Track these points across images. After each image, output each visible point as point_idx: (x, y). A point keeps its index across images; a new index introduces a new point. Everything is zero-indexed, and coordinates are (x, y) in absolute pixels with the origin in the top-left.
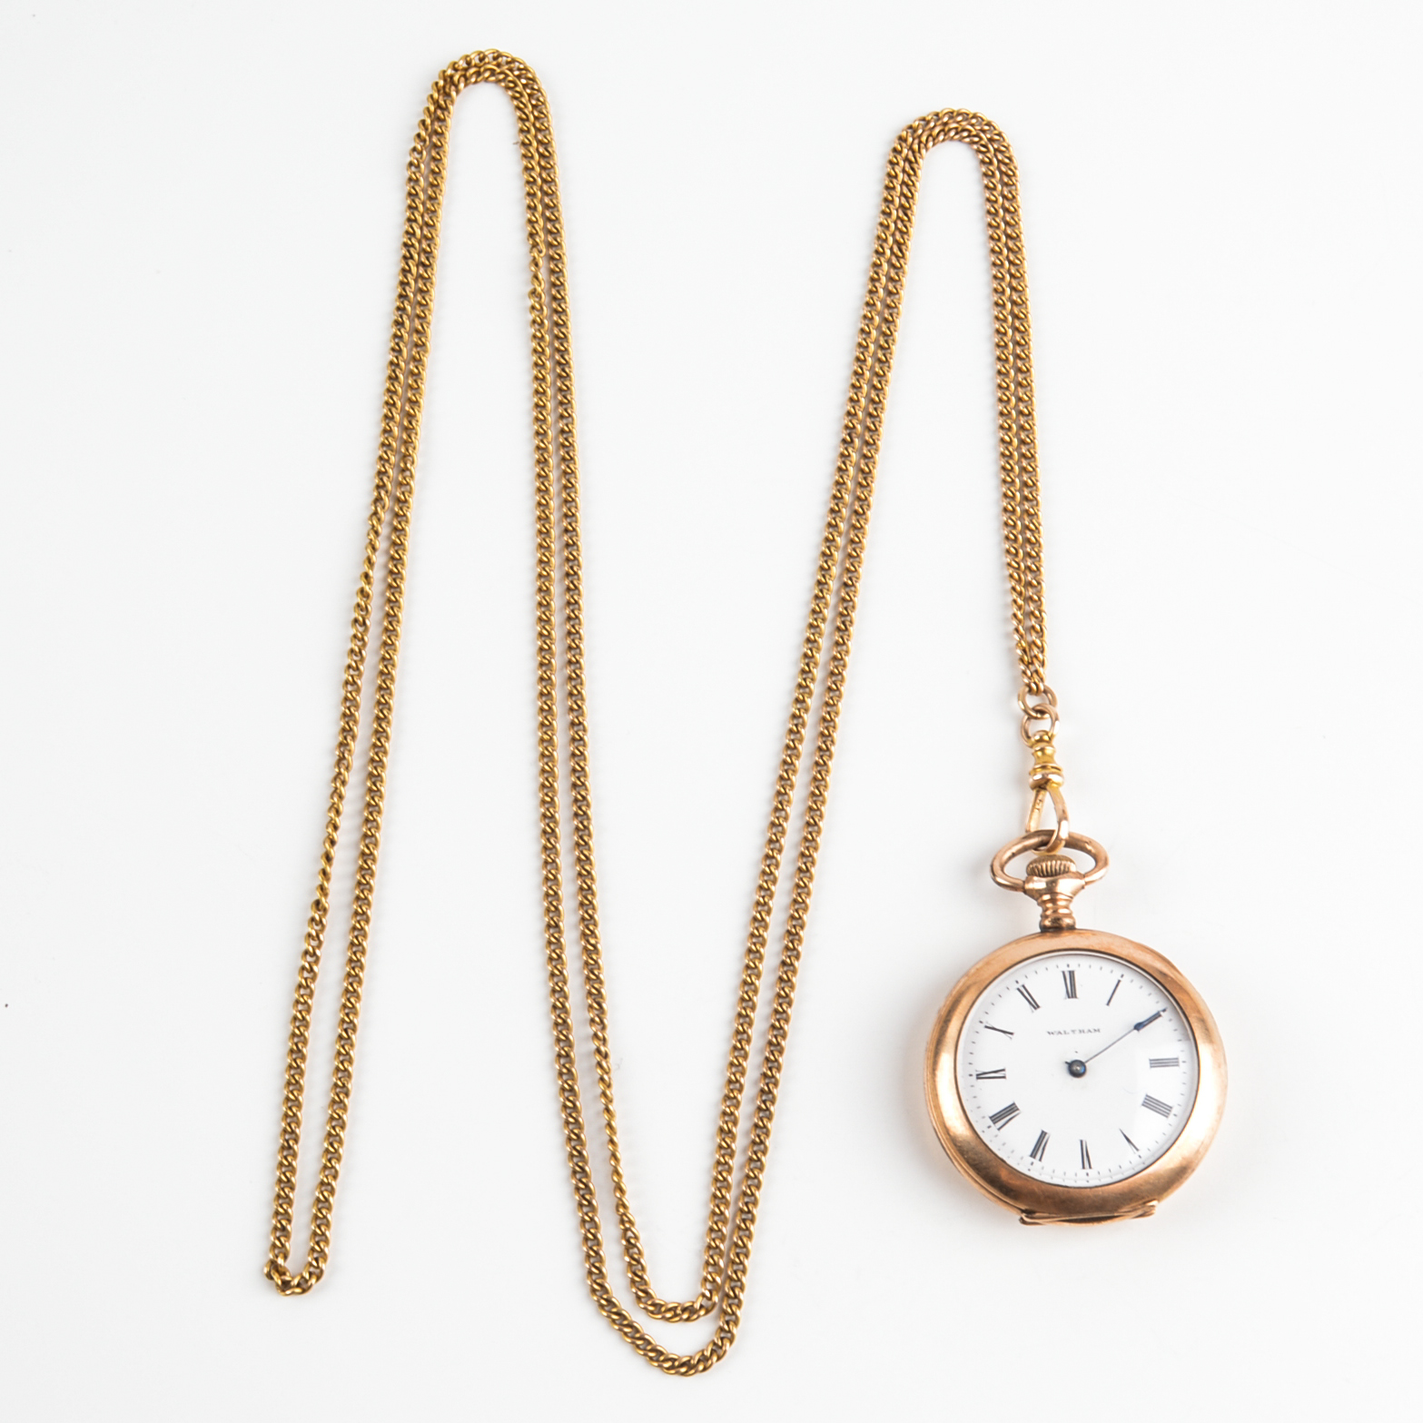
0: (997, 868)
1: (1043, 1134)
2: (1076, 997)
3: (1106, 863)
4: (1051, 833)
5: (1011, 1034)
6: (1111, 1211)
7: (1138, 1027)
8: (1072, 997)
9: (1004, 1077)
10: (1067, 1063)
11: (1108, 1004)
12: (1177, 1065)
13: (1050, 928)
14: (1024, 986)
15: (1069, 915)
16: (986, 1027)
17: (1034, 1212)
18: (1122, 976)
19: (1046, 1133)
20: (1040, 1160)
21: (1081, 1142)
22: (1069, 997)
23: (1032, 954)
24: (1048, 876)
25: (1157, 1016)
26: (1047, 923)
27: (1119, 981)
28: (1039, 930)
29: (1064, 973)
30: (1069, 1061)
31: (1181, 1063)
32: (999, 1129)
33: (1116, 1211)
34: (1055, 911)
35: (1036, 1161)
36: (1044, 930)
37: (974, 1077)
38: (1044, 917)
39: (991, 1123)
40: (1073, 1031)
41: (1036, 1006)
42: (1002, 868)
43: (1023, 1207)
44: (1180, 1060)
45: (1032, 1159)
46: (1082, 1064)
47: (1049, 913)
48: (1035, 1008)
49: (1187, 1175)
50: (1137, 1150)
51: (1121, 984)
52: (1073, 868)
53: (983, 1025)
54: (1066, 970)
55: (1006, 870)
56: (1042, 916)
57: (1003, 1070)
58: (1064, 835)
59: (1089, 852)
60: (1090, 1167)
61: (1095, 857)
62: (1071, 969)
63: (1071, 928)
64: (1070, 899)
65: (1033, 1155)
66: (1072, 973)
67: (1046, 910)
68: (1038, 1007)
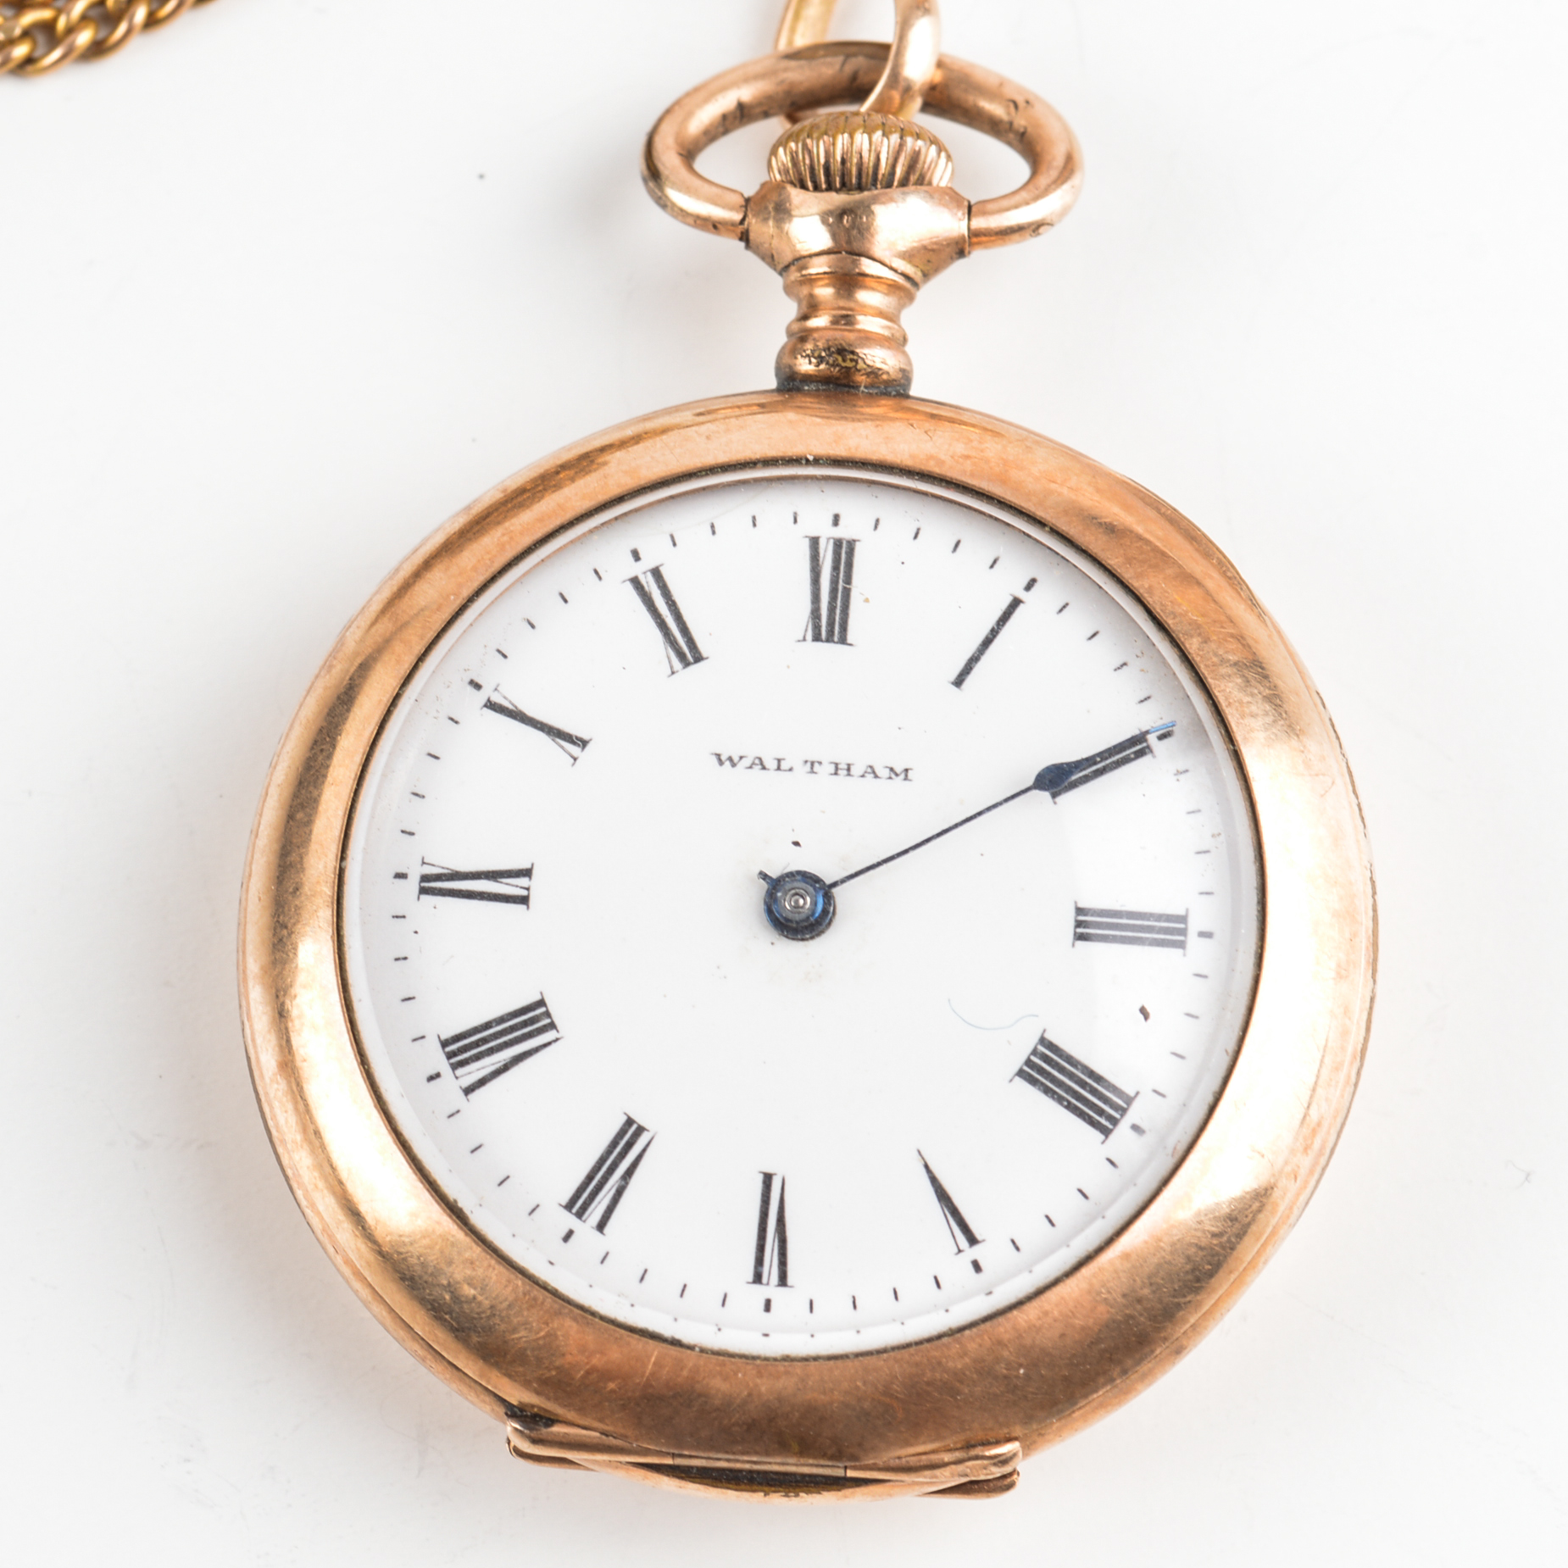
0: (669, 159)
1: (630, 1133)
2: (843, 640)
3: (1069, 168)
4: (879, 52)
5: (583, 743)
6: (838, 1456)
7: (1056, 779)
8: (829, 639)
9: (524, 900)
10: (764, 876)
11: (959, 682)
12: (1181, 945)
13: (807, 378)
14: (656, 573)
15: (898, 342)
16: (491, 706)
17: (551, 1421)
18: (1030, 585)
19: (641, 1130)
20: (601, 1226)
21: (768, 1179)
22: (817, 638)
23: (723, 458)
24: (845, 187)
25: (1133, 748)
26: (805, 366)
27: (1016, 603)
28: (773, 383)
29: (814, 542)
30: (774, 873)
31: (1192, 939)
32: (468, 1091)
33: (854, 1459)
34: (845, 319)
35: (585, 1229)
36: (791, 384)
37: (413, 883)
38: (800, 337)
39: (443, 1065)
40: (812, 765)
41: (687, 652)
42: (689, 154)
43: (517, 1395)
44: (1194, 926)
45: (570, 1220)
46: (825, 890)
47: (820, 321)
48: (686, 664)
49: (1145, 1367)
50: (973, 1240)
51: (1020, 611)
52: (941, 175)
53: (481, 697)
54: (827, 533)
55: (702, 163)
56: (790, 333)
57: (527, 873)
58: (918, 68)
59: (994, 127)
60: (783, 1280)
61: (1028, 145)
62: (842, 532)
63: (894, 389)
64: (904, 290)
65: (578, 1204)
66: (845, 551)
67: (811, 308)
68: (698, 658)
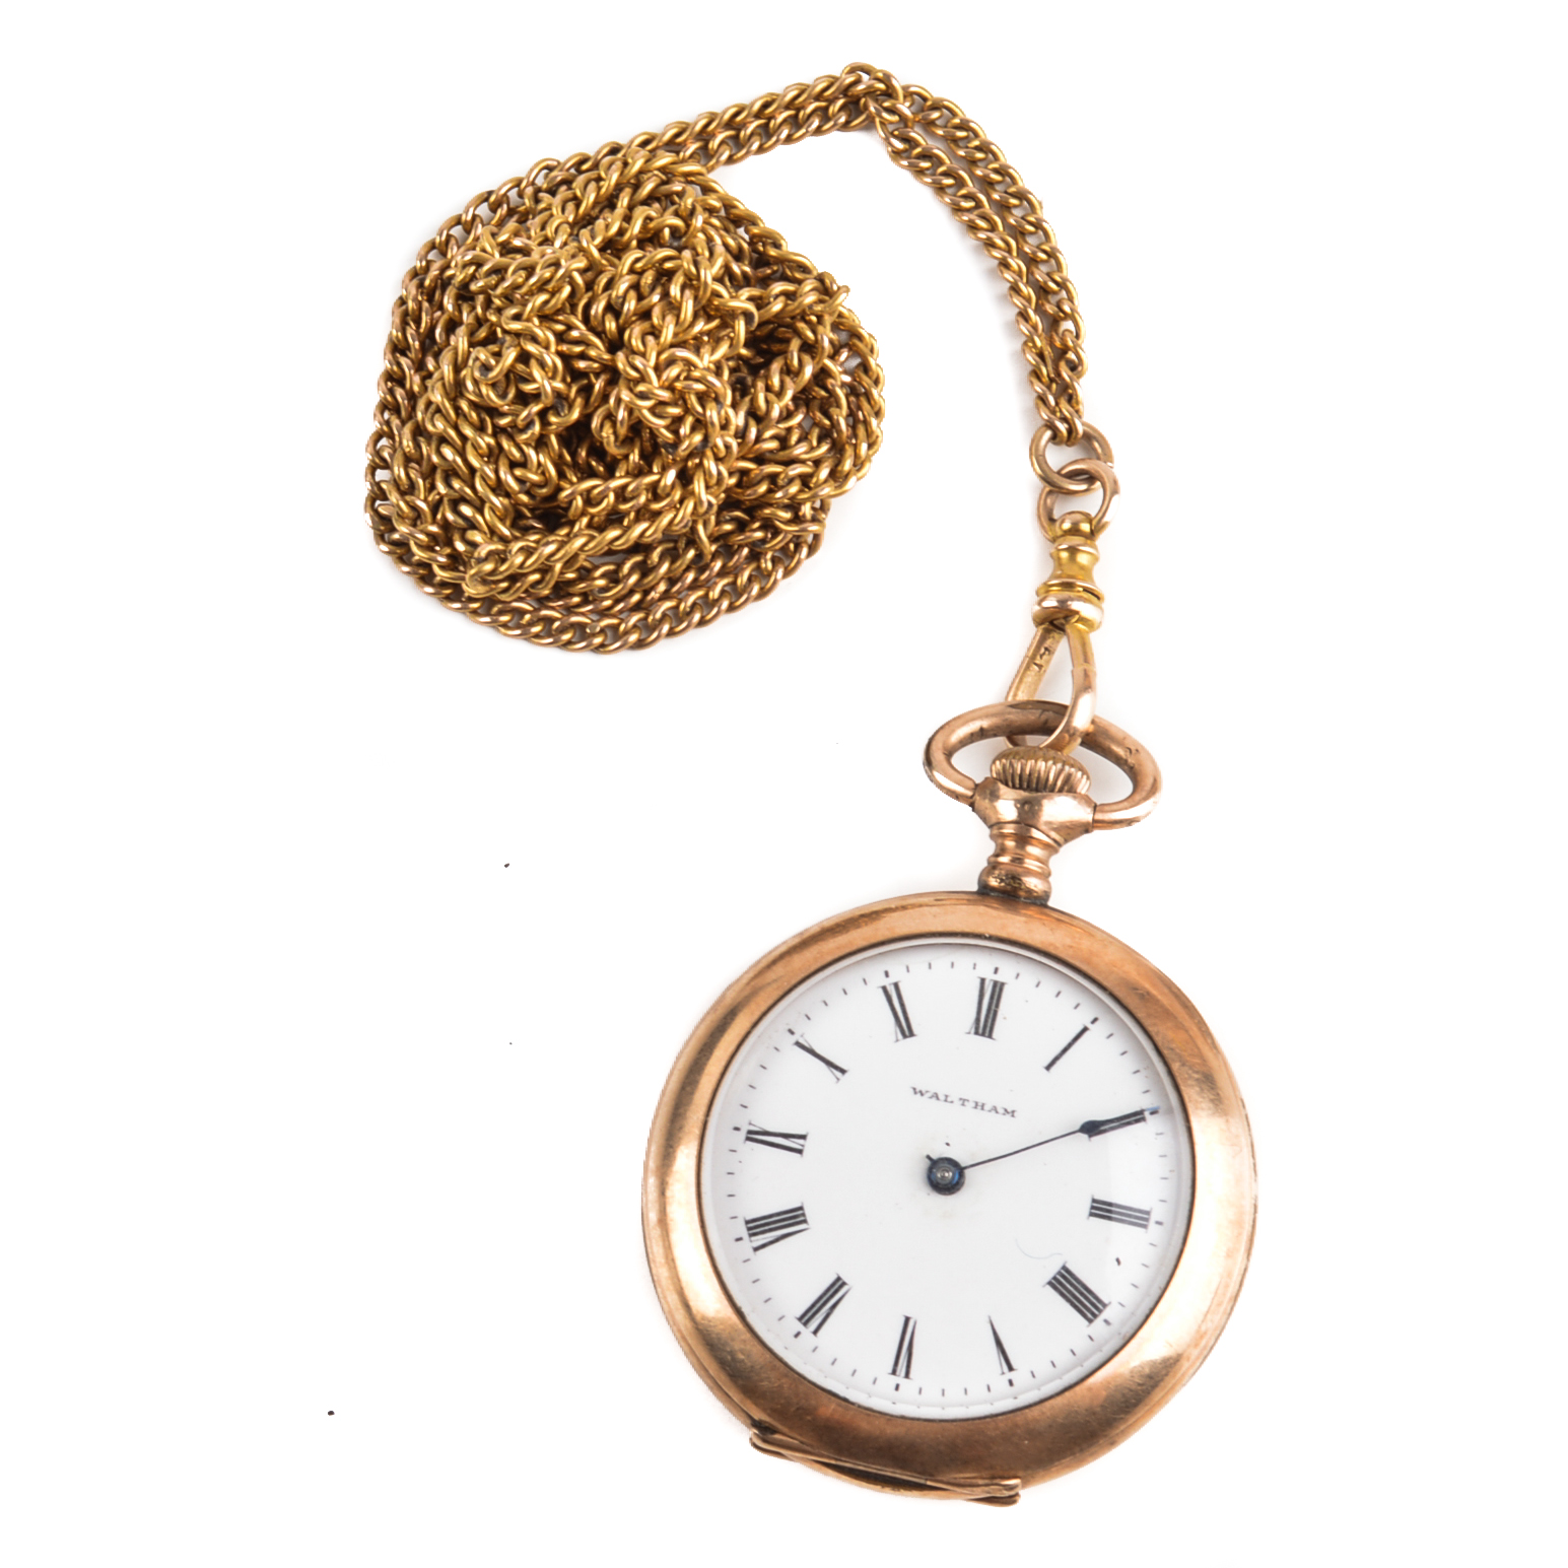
0: (938, 756)
1: (838, 1284)
2: (990, 1036)
3: (1154, 789)
4: (1061, 710)
5: (843, 1071)
6: (923, 1473)
7: (1092, 1128)
8: (983, 1035)
9: (800, 1152)
10: (928, 1157)
11: (1048, 1068)
12: (1145, 1226)
13: (993, 889)
14: (896, 985)
15: (1045, 875)
16: (798, 1044)
17: (775, 1431)
18: (1095, 1020)
19: (844, 1284)
20: (815, 1332)
21: (907, 1320)
22: (977, 1033)
23: (940, 929)
24: (1029, 788)
25: (1136, 1117)
26: (993, 882)
27: (1085, 1029)
28: (975, 888)
29: (983, 981)
30: (935, 1156)
31: (1152, 1225)
32: (756, 1249)
33: (931, 1476)
34: (1018, 860)
35: (807, 1332)
36: (984, 892)
37: (743, 1134)
38: (993, 866)
39: (744, 1233)
40: (964, 1101)
41: (906, 1030)
42: (949, 754)
43: (758, 1415)
44: (1154, 1217)
45: (799, 1327)
46: (960, 1170)
47: (1005, 859)
48: (905, 1036)
49: (1093, 1449)
50: (1011, 1368)
51: (1086, 1035)
52: (1083, 787)
53: (793, 1039)
54: (990, 977)
55: (955, 760)
56: (989, 863)
57: (803, 1137)
58: (1081, 721)
59: (1119, 761)
60: (907, 1375)
61: (1133, 773)
62: (999, 978)
63: (1040, 902)
64: (1052, 848)
65: (805, 1318)
66: (998, 988)
67: (1001, 851)
68: (912, 1034)
